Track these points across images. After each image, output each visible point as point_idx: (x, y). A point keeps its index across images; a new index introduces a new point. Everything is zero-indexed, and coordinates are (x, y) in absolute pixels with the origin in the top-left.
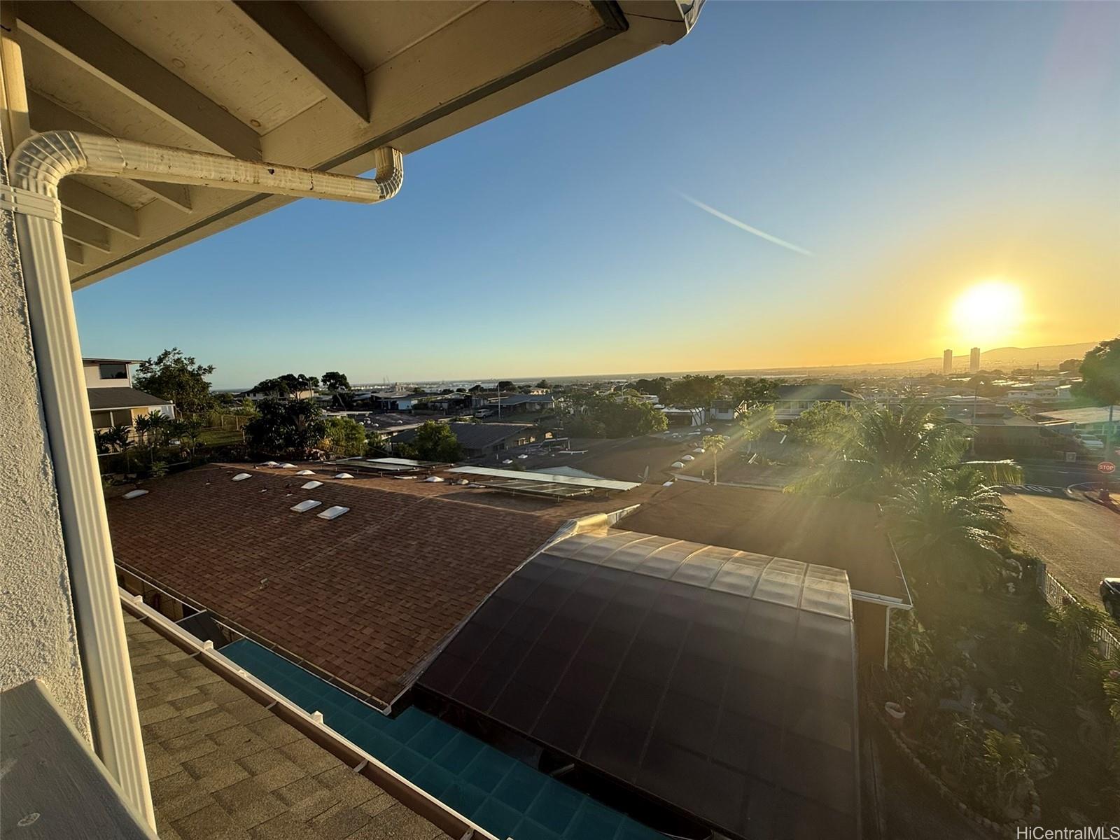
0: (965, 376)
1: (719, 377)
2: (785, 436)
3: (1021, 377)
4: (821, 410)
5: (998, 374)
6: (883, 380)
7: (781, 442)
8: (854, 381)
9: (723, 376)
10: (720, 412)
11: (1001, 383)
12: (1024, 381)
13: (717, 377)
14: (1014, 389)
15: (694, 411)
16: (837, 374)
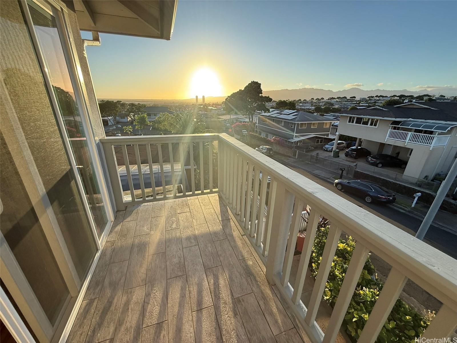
0: (201, 105)
1: (119, 102)
2: (151, 127)
3: (214, 106)
4: (163, 116)
5: (209, 105)
6: (180, 106)
7: (151, 129)
8: (170, 106)
9: (121, 101)
10: (121, 118)
11: (210, 108)
12: (215, 107)
13: (118, 101)
14: (213, 109)
15: (109, 118)
16: (165, 103)
